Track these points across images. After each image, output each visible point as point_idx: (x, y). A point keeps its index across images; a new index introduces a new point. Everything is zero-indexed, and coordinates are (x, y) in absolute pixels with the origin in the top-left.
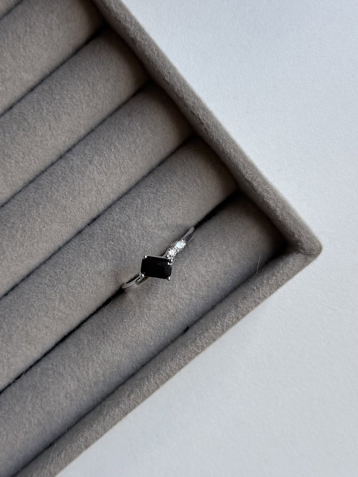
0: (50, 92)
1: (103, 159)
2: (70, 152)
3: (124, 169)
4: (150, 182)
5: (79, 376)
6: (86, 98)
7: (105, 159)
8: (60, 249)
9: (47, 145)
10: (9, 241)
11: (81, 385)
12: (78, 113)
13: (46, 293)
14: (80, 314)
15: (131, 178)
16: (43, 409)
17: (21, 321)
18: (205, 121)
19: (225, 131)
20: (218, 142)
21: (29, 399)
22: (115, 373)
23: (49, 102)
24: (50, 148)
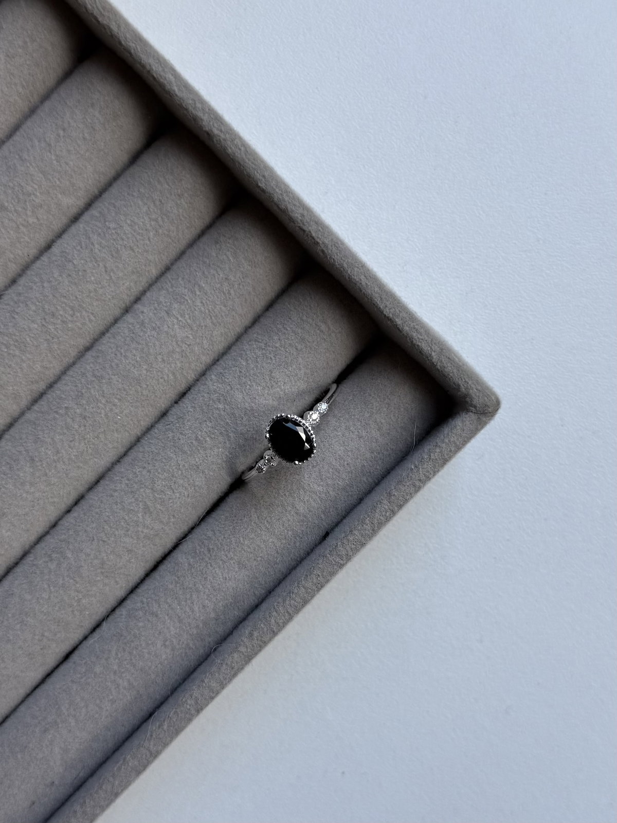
0: (102, 219)
1: (186, 307)
2: (139, 302)
3: (216, 319)
4: (256, 334)
5: (180, 615)
6: (153, 223)
7: (187, 307)
8: (138, 440)
9: (105, 294)
10: (63, 434)
11: (184, 627)
12: (144, 245)
13: (124, 504)
14: (175, 528)
15: (228, 330)
16: (134, 666)
17: (92, 546)
18: (320, 239)
19: (350, 250)
20: (341, 267)
21: (113, 653)
22: (230, 605)
23: (102, 234)
24: (109, 299)
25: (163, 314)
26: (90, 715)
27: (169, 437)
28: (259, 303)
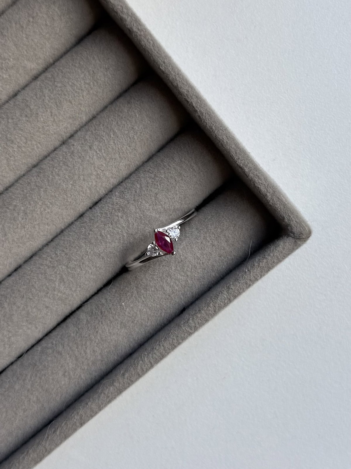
0: (52, 79)
1: (103, 145)
2: (72, 138)
3: (123, 155)
4: (149, 167)
5: (77, 355)
6: (87, 86)
8: (62, 231)
9: (49, 130)
10: (11, 223)
11: (79, 364)
12: (79, 100)
13: (46, 274)
14: (80, 295)
15: (131, 163)
16: (42, 387)
17: (22, 302)
18: (198, 109)
19: (218, 118)
20: (211, 129)
21: (29, 377)
22: (112, 352)
23: (51, 90)
24: (52, 134)
25: (87, 148)
26: (8, 418)
27: (82, 232)
28: (154, 147)
